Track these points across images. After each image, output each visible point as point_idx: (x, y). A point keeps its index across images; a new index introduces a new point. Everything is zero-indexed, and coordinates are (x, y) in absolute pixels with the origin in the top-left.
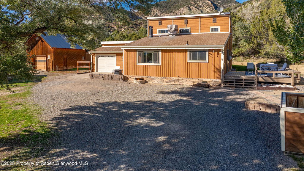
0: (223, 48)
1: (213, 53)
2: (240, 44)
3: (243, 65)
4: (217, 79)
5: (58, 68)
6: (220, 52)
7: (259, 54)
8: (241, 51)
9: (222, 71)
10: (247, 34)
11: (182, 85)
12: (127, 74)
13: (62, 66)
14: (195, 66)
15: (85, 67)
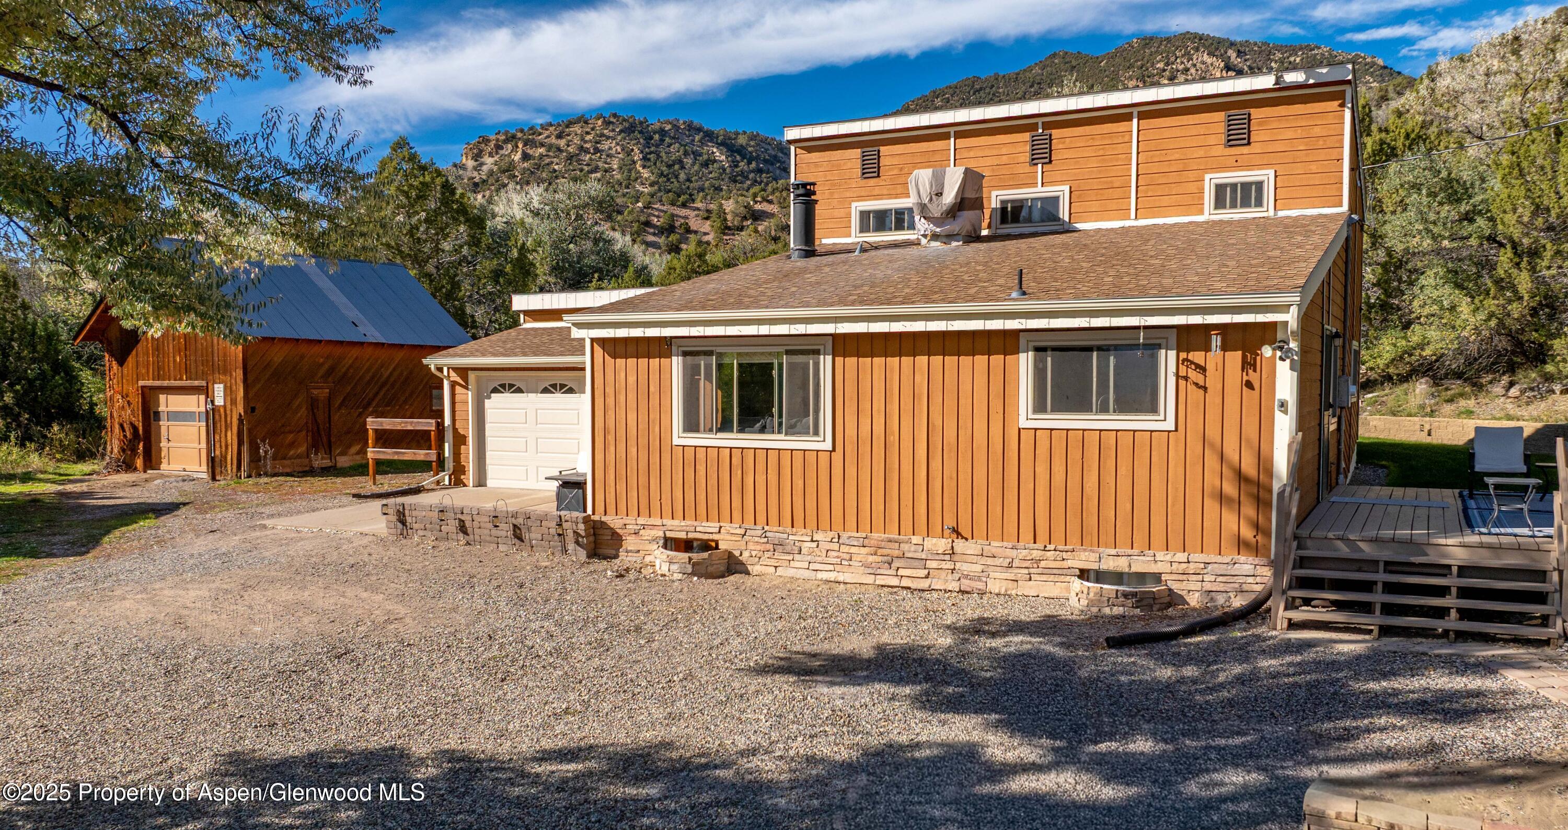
0: (1291, 318)
1: (1213, 358)
2: (1416, 304)
3: (1436, 439)
4: (1242, 559)
5: (274, 458)
6: (1267, 351)
7: (1544, 362)
8: (1422, 346)
9: (1281, 494)
10: (1468, 229)
11: (982, 594)
12: (611, 508)
13: (302, 449)
14: (1075, 454)
15: (408, 454)
